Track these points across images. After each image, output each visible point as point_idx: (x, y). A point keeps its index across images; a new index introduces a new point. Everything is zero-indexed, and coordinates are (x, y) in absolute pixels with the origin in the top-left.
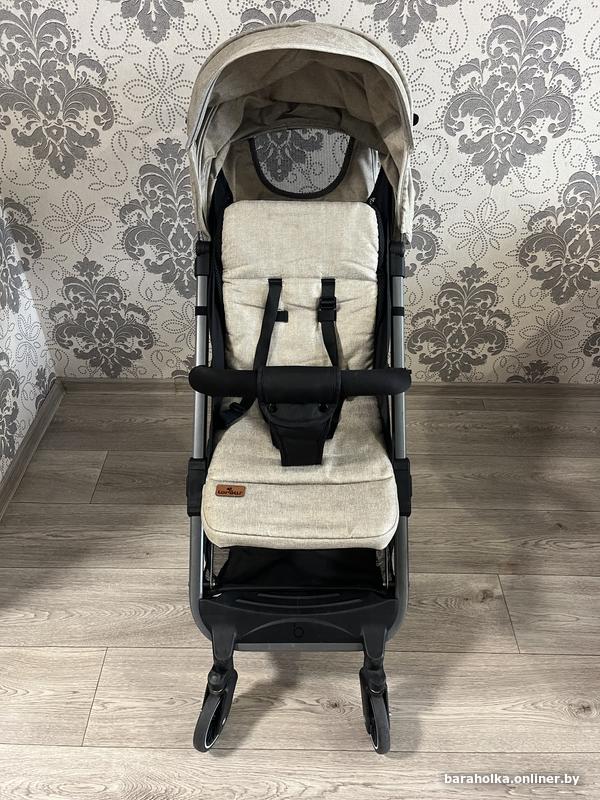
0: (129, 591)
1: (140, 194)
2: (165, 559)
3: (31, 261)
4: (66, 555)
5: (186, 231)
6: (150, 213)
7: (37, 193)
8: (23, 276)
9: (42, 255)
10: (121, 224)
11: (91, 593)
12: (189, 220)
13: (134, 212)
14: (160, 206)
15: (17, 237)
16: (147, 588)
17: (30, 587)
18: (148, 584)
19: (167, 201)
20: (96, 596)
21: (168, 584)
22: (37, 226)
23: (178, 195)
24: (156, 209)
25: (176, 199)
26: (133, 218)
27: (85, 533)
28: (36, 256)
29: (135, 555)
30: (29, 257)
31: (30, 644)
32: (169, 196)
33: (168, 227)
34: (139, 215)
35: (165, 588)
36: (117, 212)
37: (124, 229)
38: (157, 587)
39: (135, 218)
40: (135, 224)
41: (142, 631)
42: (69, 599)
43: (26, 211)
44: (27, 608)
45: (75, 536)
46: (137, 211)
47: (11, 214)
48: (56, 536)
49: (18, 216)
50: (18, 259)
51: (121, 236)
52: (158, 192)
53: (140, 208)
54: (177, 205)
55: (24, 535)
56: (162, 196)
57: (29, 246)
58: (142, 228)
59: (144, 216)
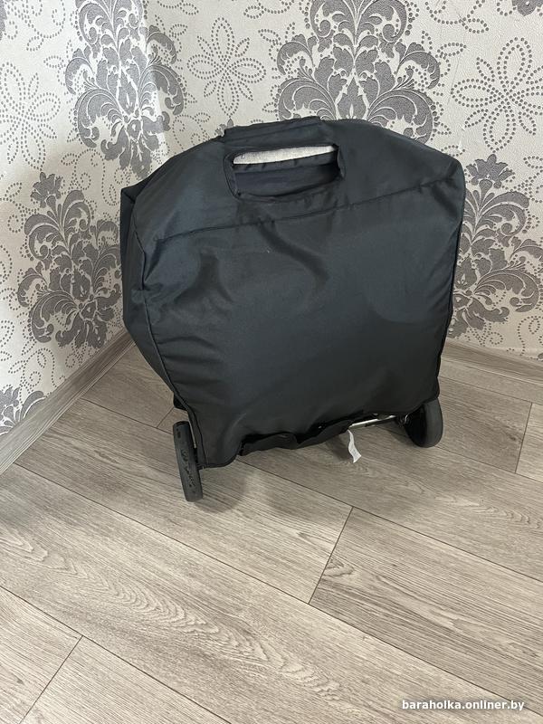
0: (144, 565)
1: (308, 26)
2: (205, 537)
3: (172, 117)
4: (101, 484)
5: (361, 91)
6: (317, 57)
7: (185, 19)
8: (161, 137)
9: (184, 111)
10: (277, 73)
11: (102, 547)
12: (369, 74)
13: (295, 56)
14: (332, 46)
15: (160, 84)
16: (166, 570)
17: (47, 510)
18: (169, 564)
19: (343, 39)
20: (106, 554)
21: (192, 576)
22: (181, 69)
23: (360, 30)
24: (327, 52)
25: (356, 36)
26: (293, 64)
27: (133, 464)
28: (178, 111)
29: (172, 517)
30: (170, 112)
31: (9, 586)
32: (347, 32)
33: (339, 82)
34: (303, 61)
35: (186, 580)
36: (275, 54)
37: (279, 82)
38: (178, 575)
39: (296, 65)
40: (295, 75)
41: (132, 633)
42: (76, 544)
43: (170, 45)
44: (30, 537)
45: (122, 463)
46: (301, 54)
47: (155, 48)
48: (103, 456)
49: (163, 53)
50: (158, 112)
51: (275, 91)
52: (333, 24)
53: (306, 50)
54: (356, 46)
55: (73, 442)
56: (337, 32)
57: (171, 97)
58: (304, 82)
59: (308, 64)
